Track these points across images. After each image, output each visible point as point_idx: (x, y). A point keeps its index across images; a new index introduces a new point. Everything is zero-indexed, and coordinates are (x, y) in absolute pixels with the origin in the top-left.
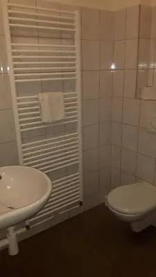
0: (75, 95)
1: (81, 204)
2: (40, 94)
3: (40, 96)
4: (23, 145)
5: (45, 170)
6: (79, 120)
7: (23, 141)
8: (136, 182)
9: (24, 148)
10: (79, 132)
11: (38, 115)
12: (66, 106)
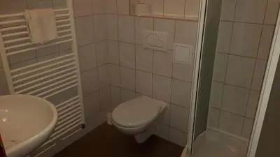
0: (67, 12)
1: (83, 126)
2: (26, 11)
3: (27, 13)
4: (12, 72)
5: (44, 95)
6: (74, 39)
7: (11, 67)
8: (136, 97)
9: (13, 74)
10: (75, 52)
11: (27, 35)
12: (58, 24)
